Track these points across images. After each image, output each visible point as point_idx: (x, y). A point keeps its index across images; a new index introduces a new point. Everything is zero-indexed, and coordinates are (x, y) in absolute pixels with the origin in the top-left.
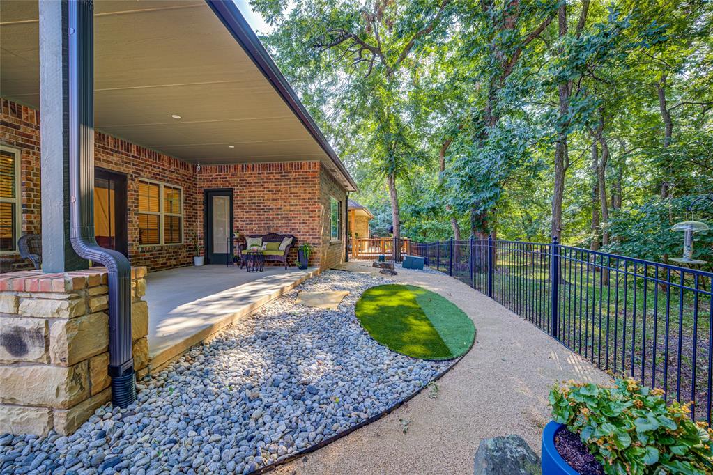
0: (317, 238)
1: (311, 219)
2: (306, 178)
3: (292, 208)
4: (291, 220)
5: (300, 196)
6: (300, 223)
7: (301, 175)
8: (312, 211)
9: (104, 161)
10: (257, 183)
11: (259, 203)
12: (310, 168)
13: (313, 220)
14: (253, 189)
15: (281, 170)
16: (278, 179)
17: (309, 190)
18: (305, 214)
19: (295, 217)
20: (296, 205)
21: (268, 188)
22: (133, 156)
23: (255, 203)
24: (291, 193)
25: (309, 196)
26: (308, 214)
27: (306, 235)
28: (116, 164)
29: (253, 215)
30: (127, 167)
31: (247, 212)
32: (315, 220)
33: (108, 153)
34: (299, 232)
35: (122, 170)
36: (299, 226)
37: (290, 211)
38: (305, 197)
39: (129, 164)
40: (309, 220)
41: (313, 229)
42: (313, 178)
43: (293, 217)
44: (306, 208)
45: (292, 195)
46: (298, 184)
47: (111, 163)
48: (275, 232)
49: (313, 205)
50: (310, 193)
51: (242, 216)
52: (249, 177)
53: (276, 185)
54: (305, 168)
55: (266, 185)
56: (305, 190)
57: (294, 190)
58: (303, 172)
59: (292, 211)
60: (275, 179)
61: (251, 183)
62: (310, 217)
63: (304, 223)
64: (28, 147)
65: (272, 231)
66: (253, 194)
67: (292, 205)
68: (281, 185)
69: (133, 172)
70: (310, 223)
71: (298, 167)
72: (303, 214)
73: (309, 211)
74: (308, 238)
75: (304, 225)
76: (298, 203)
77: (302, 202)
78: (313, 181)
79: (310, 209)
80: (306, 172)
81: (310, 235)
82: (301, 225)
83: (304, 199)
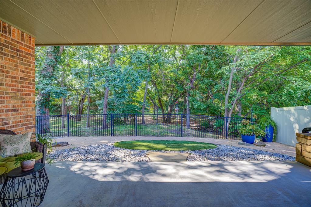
1: (24, 104)
2: (18, 50)
5: (7, 72)
6: (8, 111)
12: (23, 39)
13: (27, 106)
17: (21, 67)
18: (16, 98)
25: (22, 75)
26: (22, 98)
36: (6, 115)
40: (21, 106)
41: (27, 117)
42: (28, 54)
44: (18, 90)
46: (5, 54)
49: (26, 87)
50: (23, 72)
62: (24, 102)
63: (14, 110)
70: (23, 110)
72: (12, 98)
73: (22, 94)
74: (21, 130)
75: (14, 113)
76: (4, 82)
77: (12, 81)
78: (27, 58)
79: (24, 92)
80: (18, 42)
81: (23, 125)
82: (10, 113)
83: (15, 78)
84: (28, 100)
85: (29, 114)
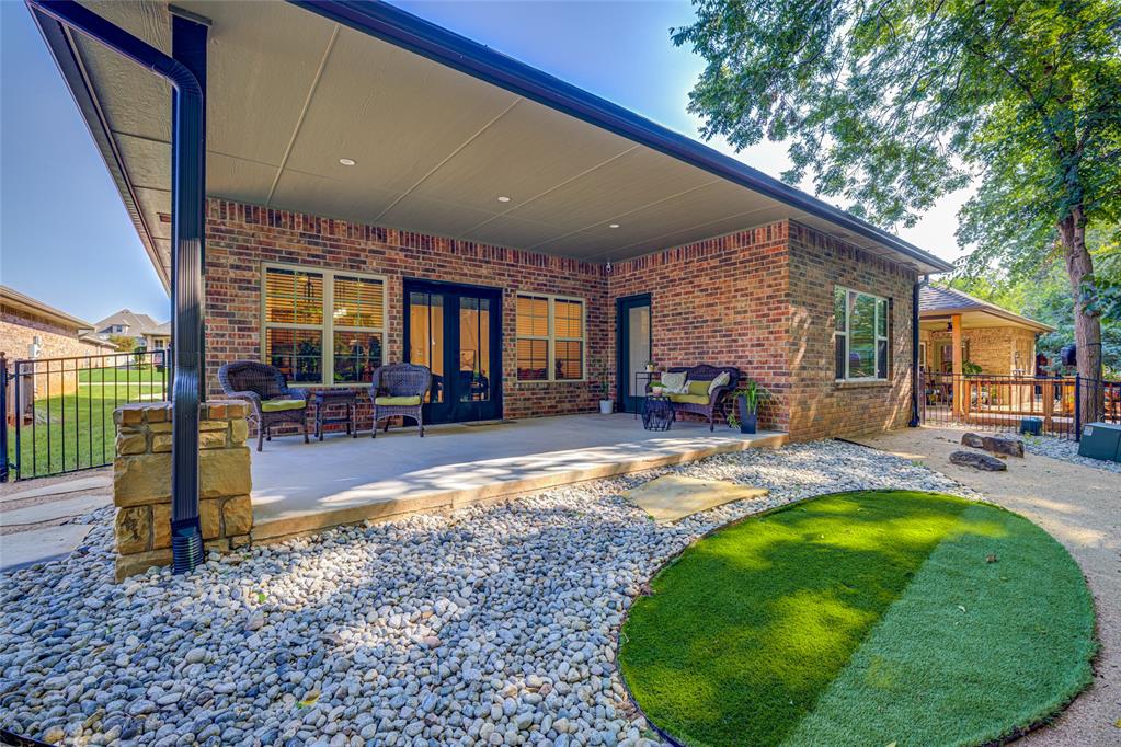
0: (784, 374)
1: (772, 337)
2: (764, 258)
3: (739, 318)
4: (736, 341)
5: (752, 294)
6: (752, 346)
7: (755, 254)
8: (774, 321)
9: (471, 276)
10: (684, 279)
11: (687, 313)
12: (769, 238)
13: (775, 339)
14: (679, 290)
15: (720, 250)
16: (715, 267)
17: (769, 280)
18: (760, 328)
19: (744, 335)
20: (746, 312)
21: (699, 286)
22: (508, 265)
23: (680, 314)
24: (736, 291)
25: (769, 291)
26: (768, 327)
27: (762, 368)
28: (486, 278)
29: (678, 334)
30: (500, 280)
31: (669, 330)
32: (780, 338)
33: (475, 266)
34: (750, 363)
35: (494, 284)
36: (751, 351)
37: (735, 323)
38: (761, 295)
39: (504, 275)
40: (768, 339)
41: (775, 356)
42: (776, 255)
43: (739, 335)
44: (763, 316)
45: (739, 294)
46: (749, 272)
47: (480, 277)
48: (710, 362)
49: (775, 309)
50: (770, 286)
51: (662, 337)
52: (672, 271)
53: (711, 279)
54: (761, 239)
55: (696, 281)
56: (761, 281)
57: (741, 284)
58: (757, 248)
59: (739, 323)
60: (711, 268)
61: (675, 280)
62: (771, 333)
63: (759, 345)
64: (392, 272)
65: (706, 361)
66: (677, 300)
67: (739, 313)
68: (720, 277)
69: (509, 286)
70: (771, 345)
71: (747, 239)
72: (757, 328)
73: (768, 321)
74: (767, 374)
75: (759, 349)
76: (748, 308)
77: (756, 305)
78: (776, 262)
79: (771, 317)
80: (763, 246)
81: (769, 368)
82: (754, 349)
83: (759, 299)
84: (777, 328)
85: (780, 352)
